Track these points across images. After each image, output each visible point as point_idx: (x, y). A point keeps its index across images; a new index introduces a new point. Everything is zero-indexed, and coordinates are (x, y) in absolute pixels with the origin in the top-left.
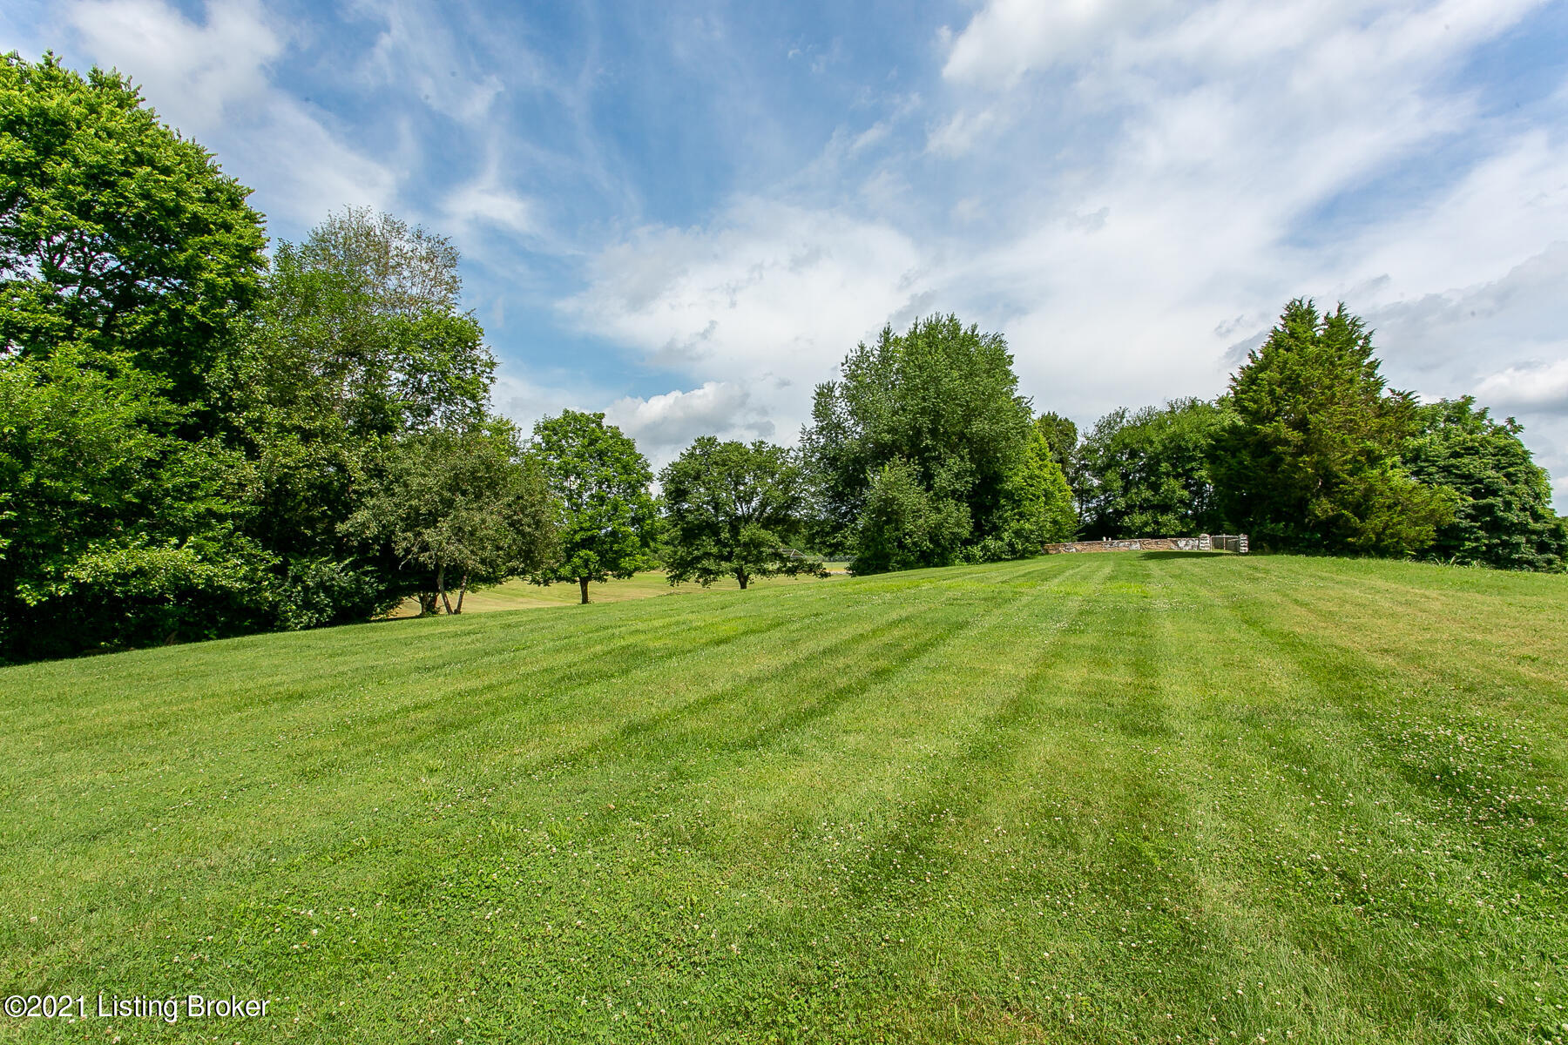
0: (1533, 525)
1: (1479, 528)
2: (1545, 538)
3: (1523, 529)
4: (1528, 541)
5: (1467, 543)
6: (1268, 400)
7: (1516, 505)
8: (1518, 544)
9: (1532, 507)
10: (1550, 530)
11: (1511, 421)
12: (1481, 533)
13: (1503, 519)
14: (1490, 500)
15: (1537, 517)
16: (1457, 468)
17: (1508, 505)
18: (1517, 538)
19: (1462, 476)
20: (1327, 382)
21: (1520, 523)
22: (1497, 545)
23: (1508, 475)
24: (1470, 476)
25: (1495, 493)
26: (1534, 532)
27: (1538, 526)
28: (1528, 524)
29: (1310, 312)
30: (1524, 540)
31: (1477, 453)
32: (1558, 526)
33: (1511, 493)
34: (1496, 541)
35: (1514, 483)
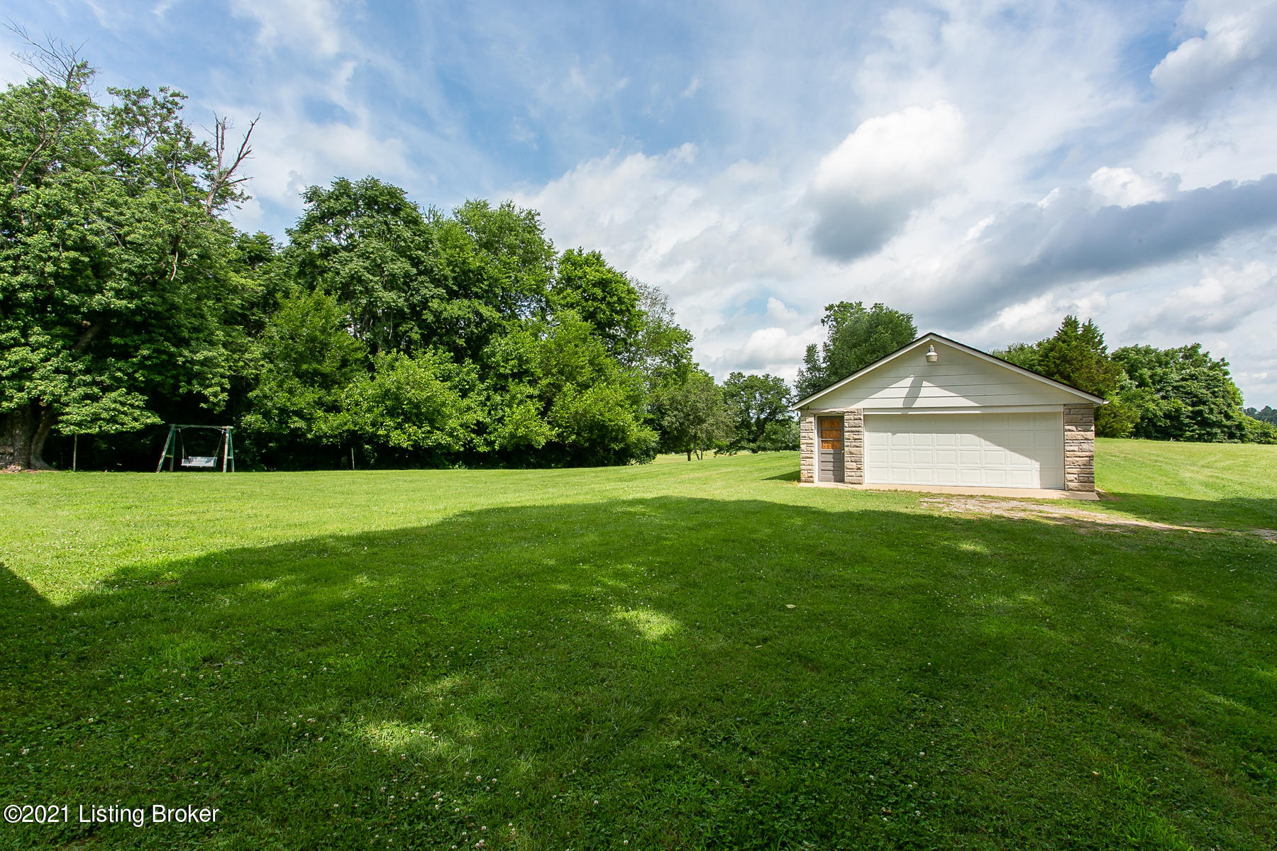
0: (1225, 422)
1: (1194, 424)
2: (1233, 430)
3: (1219, 424)
4: (1222, 432)
5: (1187, 433)
6: (1053, 366)
7: (1216, 411)
8: (1216, 433)
9: (1226, 411)
10: (1236, 425)
11: (1223, 360)
12: (1196, 427)
13: (1207, 418)
14: (1201, 408)
15: (1228, 417)
16: (1184, 387)
17: (1211, 411)
18: (1215, 430)
19: (1187, 393)
20: (1080, 358)
21: (1217, 421)
22: (1204, 434)
23: (1213, 393)
24: (1191, 393)
25: (1204, 403)
26: (1226, 426)
27: (1228, 423)
28: (1222, 421)
29: (1075, 322)
30: (1219, 431)
31: (1197, 378)
32: (1240, 423)
33: (1214, 404)
34: (1203, 432)
35: (1216, 397)
